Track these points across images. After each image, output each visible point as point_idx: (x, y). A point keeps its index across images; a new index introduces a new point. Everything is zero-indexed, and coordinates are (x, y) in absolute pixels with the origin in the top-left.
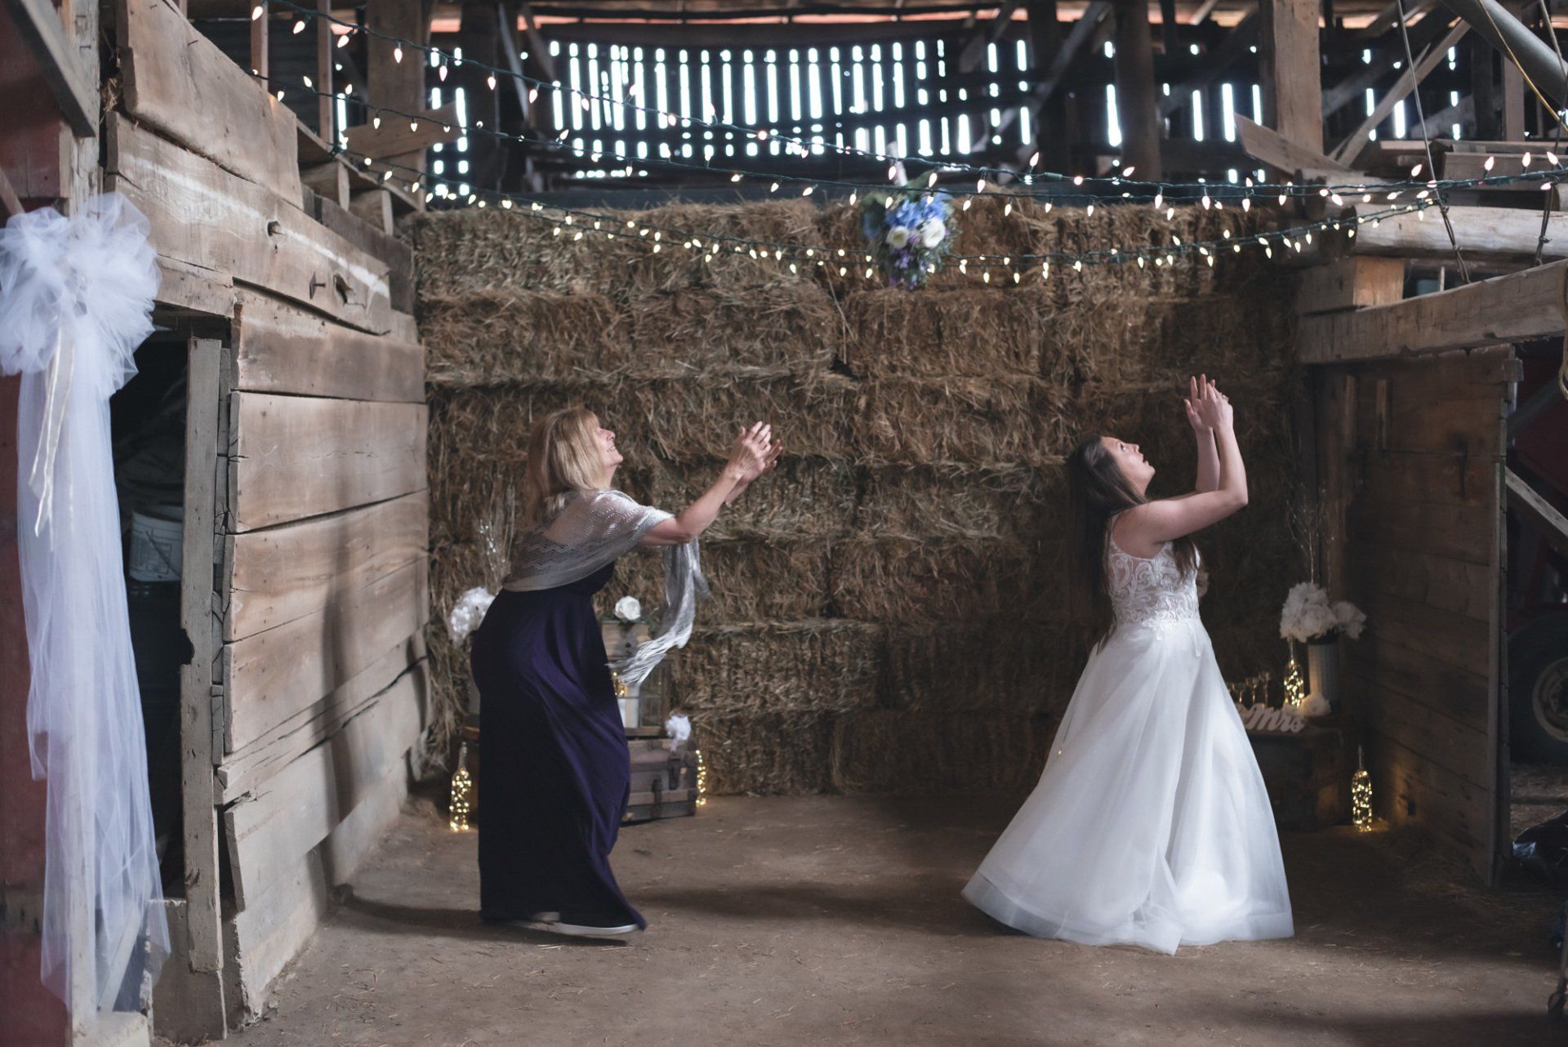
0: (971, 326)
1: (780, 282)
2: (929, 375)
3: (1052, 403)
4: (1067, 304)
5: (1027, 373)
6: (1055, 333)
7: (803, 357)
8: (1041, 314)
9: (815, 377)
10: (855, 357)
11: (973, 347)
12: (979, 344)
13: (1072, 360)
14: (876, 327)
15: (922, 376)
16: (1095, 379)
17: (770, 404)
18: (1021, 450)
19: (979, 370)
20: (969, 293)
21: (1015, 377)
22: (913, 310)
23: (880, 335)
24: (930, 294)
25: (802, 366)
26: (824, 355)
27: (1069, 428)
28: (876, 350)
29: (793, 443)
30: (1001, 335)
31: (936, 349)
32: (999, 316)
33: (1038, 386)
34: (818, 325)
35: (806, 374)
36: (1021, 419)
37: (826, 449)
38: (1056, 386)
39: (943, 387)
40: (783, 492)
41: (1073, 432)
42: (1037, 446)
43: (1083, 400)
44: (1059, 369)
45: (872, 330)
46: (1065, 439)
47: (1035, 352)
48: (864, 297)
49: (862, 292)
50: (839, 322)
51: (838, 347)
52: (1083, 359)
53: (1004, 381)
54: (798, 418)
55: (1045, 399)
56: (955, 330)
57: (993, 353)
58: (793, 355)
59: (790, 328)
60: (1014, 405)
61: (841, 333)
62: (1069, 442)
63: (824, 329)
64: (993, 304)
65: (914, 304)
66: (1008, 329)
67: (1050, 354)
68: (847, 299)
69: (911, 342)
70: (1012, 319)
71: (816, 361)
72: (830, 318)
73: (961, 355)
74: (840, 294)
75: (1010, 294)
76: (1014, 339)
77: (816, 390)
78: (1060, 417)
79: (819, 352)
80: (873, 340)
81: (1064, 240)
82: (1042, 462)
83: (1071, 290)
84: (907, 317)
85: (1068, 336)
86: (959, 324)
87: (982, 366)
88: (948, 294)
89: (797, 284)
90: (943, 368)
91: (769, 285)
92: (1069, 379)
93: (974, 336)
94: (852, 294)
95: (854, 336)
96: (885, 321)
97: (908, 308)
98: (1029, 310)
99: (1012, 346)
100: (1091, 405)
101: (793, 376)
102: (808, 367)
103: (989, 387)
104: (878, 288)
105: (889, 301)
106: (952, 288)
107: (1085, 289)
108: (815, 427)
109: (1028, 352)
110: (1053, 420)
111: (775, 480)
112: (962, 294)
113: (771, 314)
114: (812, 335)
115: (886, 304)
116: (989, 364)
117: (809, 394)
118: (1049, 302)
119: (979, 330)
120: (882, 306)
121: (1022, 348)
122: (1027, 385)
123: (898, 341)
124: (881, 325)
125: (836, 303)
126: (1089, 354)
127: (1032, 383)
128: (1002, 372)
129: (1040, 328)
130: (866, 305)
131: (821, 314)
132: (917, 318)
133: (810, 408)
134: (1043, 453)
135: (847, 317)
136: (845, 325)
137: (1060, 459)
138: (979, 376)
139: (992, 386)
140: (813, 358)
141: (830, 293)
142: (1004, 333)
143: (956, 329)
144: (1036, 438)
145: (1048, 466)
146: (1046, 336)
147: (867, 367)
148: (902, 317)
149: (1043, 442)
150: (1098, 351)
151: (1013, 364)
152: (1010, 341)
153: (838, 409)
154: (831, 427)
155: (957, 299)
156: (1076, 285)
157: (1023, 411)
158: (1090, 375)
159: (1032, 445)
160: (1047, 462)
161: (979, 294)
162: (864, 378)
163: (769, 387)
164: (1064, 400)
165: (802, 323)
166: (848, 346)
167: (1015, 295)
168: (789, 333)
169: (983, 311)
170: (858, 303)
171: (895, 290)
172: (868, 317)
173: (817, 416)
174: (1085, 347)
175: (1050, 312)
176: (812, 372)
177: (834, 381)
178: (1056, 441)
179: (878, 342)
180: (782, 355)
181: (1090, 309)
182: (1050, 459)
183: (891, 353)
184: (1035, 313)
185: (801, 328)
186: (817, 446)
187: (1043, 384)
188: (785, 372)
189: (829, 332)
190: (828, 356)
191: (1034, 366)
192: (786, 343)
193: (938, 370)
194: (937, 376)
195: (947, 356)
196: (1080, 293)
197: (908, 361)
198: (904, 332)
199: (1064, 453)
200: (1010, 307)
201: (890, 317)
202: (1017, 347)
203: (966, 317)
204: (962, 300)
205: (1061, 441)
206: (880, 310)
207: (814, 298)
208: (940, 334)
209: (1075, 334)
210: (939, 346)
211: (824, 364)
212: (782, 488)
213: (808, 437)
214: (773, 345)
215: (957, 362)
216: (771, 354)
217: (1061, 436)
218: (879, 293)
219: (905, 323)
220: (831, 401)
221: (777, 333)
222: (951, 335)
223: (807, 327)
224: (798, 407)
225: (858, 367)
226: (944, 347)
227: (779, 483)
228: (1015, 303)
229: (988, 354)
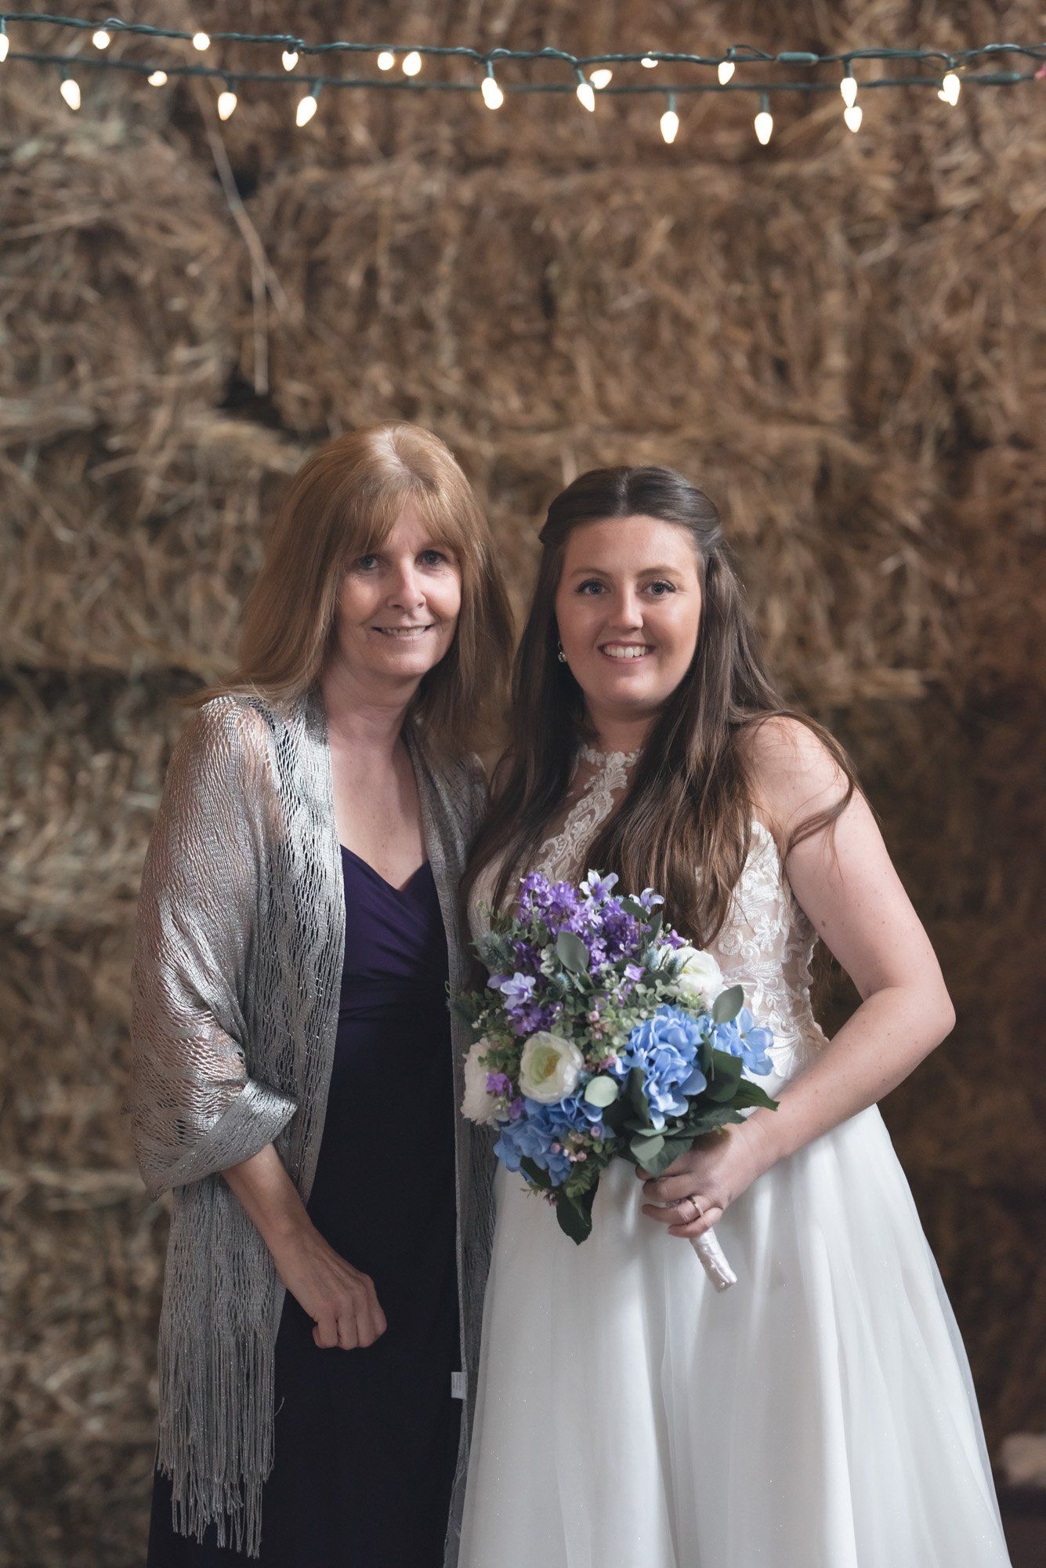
0: (643, 279)
1: (62, 140)
2: (517, 428)
3: (886, 514)
4: (931, 214)
5: (812, 420)
6: (895, 302)
7: (134, 369)
8: (856, 243)
9: (173, 429)
10: (292, 373)
11: (647, 343)
12: (666, 334)
13: (947, 382)
14: (354, 279)
15: (496, 430)
16: (1018, 441)
17: (34, 511)
18: (792, 657)
19: (664, 412)
20: (637, 178)
21: (775, 435)
22: (468, 230)
23: (367, 305)
24: (521, 182)
25: (131, 399)
26: (196, 364)
27: (936, 588)
28: (356, 349)
29: (105, 630)
30: (733, 308)
31: (537, 349)
32: (728, 249)
33: (848, 465)
34: (179, 271)
35: (142, 421)
36: (795, 560)
37: (205, 649)
38: (899, 463)
39: (556, 463)
40: (72, 778)
41: (949, 602)
42: (840, 643)
43: (979, 504)
44: (905, 412)
45: (342, 288)
46: (925, 624)
47: (836, 360)
48: (318, 189)
49: (312, 174)
50: (244, 266)
51: (239, 340)
52: (980, 382)
53: (742, 447)
54: (120, 556)
55: (865, 500)
56: (594, 291)
57: (708, 363)
58: (104, 363)
59: (95, 282)
60: (770, 521)
61: (248, 296)
62: (938, 634)
63: (196, 287)
64: (710, 212)
65: (472, 213)
66: (755, 290)
67: (881, 365)
68: (268, 195)
69: (460, 326)
70: (767, 258)
71: (172, 382)
72: (215, 251)
73: (612, 368)
74: (247, 183)
75: (758, 181)
76: (773, 319)
77: (179, 471)
78: (911, 556)
79: (182, 354)
80: (347, 320)
81: (927, 17)
82: (856, 692)
83: (946, 172)
84: (450, 251)
85: (935, 312)
86: (608, 273)
87: (677, 402)
88: (573, 182)
89: (116, 149)
90: (558, 406)
91: (29, 150)
92: (940, 441)
93: (652, 309)
94: (283, 180)
95: (288, 307)
96: (383, 262)
97: (452, 222)
98: (816, 231)
99: (767, 340)
100: (1005, 519)
101: (103, 427)
102: (149, 401)
103: (694, 465)
104: (364, 161)
105: (395, 201)
106: (588, 164)
107: (989, 166)
108: (170, 582)
109: (815, 358)
110: (889, 565)
111: (49, 743)
112: (617, 184)
113: (36, 239)
114: (161, 302)
115: (386, 211)
116: (696, 398)
117: (153, 484)
118: (877, 207)
119: (666, 291)
120: (372, 218)
121: (795, 347)
122: (811, 459)
123: (422, 322)
124: (371, 276)
125: (236, 207)
126: (998, 365)
127: (824, 453)
128: (733, 417)
129: (852, 286)
130: (327, 216)
131: (187, 238)
132: (480, 254)
133: (156, 525)
134: (859, 665)
135: (270, 252)
136: (262, 275)
137: (910, 682)
138: (666, 429)
139: (707, 462)
140: (162, 371)
141: (215, 175)
142: (742, 300)
143: (598, 288)
144: (838, 618)
145: (876, 706)
146: (870, 310)
147: (327, 403)
148: (434, 252)
149: (859, 632)
150: (1026, 356)
151: (769, 395)
152: (762, 326)
153: (240, 529)
154: (218, 584)
155: (601, 198)
156: (964, 157)
157: (800, 537)
158: (1000, 429)
159: (822, 636)
160: (870, 691)
161: (667, 182)
162: (318, 435)
163: (31, 460)
164: (924, 505)
165: (128, 266)
166: (271, 339)
167: (780, 185)
168: (90, 295)
169: (679, 234)
170: (301, 209)
171: (415, 169)
172: (332, 247)
173: (176, 549)
174: (987, 345)
175: (881, 236)
176: (161, 418)
177: (228, 445)
178: (898, 625)
179: (362, 326)
180: (68, 364)
181: (1002, 230)
182: (881, 684)
183: (400, 361)
184: (837, 242)
185: (125, 284)
186: (176, 639)
187: (858, 455)
188: (79, 415)
189: (212, 295)
190: (211, 370)
191: (831, 401)
192: (81, 330)
193: (544, 412)
194: (541, 429)
195: (569, 369)
196: (971, 181)
197: (451, 385)
198: (442, 296)
199: (921, 664)
200: (762, 221)
201: (399, 253)
202: (780, 341)
203: (629, 253)
204: (617, 200)
205: (912, 629)
206: (367, 228)
207: (166, 190)
208: (547, 303)
209: (956, 303)
210: (546, 339)
211: (198, 391)
212: (72, 766)
213: (151, 614)
214: (44, 332)
215: (599, 386)
216: (35, 360)
217: (913, 611)
218: (364, 177)
219: (444, 268)
220: (219, 505)
221: (55, 297)
222: (583, 305)
223: (146, 277)
224: (120, 521)
225: (304, 402)
226: (560, 343)
227: (62, 749)
228: (774, 210)
229: (692, 367)
